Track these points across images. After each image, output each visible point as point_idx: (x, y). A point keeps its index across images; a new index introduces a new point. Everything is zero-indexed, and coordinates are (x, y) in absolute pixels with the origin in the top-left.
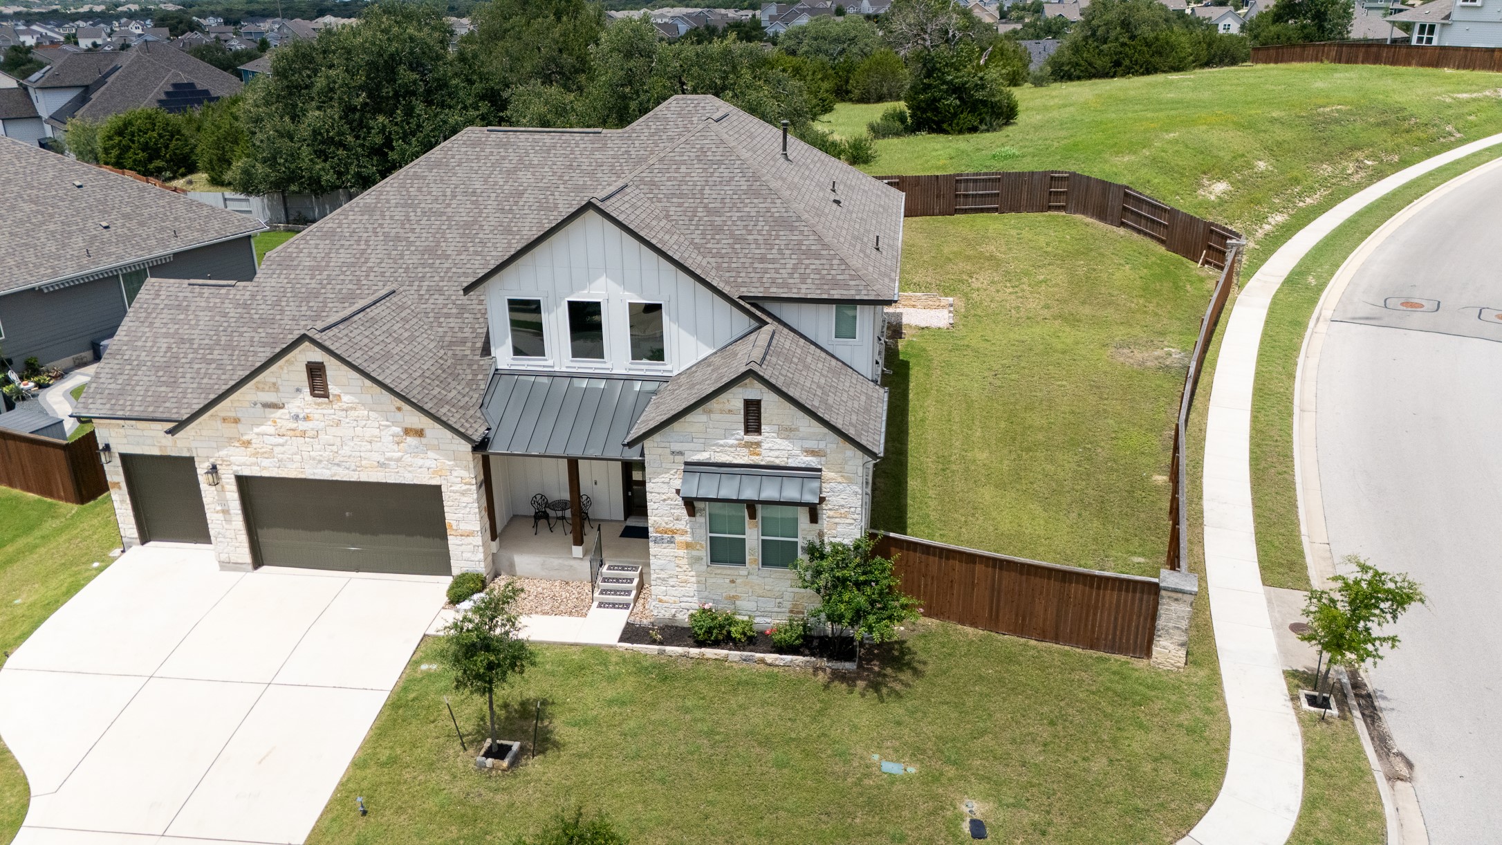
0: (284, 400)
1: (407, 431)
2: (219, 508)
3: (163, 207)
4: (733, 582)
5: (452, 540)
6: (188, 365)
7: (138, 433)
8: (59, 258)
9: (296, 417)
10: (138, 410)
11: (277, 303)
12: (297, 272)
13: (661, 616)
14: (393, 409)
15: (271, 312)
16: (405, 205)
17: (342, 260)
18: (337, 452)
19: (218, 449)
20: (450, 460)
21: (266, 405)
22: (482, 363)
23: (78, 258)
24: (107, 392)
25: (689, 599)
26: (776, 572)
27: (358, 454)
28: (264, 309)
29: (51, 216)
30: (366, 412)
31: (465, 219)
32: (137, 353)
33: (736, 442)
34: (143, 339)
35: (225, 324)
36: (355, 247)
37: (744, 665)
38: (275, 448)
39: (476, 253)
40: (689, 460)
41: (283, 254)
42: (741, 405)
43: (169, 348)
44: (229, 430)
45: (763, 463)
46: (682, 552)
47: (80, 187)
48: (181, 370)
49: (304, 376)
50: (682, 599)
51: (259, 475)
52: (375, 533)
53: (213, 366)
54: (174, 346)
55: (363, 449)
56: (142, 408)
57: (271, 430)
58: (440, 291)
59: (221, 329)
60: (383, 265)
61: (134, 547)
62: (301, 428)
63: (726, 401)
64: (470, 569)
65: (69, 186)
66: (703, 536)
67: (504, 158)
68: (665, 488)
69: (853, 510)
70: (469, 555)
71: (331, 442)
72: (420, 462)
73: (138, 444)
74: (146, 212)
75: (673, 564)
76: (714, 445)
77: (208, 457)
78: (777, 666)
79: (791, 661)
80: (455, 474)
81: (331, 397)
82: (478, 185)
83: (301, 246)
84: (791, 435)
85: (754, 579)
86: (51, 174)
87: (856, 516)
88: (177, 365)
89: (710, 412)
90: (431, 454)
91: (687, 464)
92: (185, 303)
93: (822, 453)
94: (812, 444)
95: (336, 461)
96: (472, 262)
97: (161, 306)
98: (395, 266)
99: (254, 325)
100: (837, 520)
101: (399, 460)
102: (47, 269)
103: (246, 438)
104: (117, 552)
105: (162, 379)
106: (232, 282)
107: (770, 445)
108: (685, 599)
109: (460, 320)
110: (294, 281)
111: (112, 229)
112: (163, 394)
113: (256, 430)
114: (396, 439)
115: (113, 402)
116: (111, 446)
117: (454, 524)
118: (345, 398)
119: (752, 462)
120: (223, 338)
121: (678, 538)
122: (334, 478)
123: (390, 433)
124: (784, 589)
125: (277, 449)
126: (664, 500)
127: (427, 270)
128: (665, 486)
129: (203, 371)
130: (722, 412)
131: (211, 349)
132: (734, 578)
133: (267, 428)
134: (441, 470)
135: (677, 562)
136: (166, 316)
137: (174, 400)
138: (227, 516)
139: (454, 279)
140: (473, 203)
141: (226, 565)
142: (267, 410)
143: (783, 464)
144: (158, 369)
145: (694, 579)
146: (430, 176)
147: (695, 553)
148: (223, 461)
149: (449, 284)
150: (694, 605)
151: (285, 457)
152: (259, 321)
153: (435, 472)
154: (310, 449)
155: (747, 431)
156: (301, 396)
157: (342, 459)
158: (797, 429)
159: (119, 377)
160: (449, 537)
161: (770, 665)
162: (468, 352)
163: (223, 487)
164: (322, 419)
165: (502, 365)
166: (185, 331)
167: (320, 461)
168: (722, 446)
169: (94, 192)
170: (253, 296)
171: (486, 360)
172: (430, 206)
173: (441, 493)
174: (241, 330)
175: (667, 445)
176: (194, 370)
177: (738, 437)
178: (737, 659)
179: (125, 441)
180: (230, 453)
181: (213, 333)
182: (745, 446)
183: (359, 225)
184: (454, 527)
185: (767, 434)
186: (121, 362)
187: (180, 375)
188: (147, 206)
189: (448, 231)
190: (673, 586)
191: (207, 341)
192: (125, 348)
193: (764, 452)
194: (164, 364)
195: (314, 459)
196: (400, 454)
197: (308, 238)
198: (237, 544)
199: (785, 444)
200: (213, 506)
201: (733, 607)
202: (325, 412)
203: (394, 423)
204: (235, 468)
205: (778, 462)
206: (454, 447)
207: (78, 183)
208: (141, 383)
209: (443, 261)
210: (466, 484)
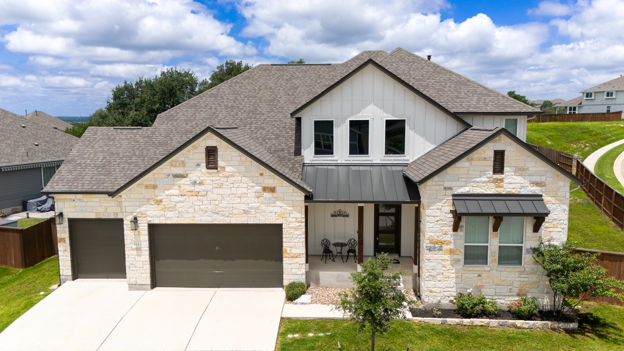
0: (187, 172)
1: (265, 189)
2: (134, 247)
3: (65, 140)
4: (479, 276)
5: (285, 261)
6: (117, 165)
7: (83, 204)
8: (12, 156)
9: (194, 183)
10: (86, 188)
11: (168, 135)
12: (177, 122)
13: (430, 302)
14: (258, 174)
15: (165, 139)
16: (234, 94)
17: (203, 117)
18: (218, 205)
19: (140, 206)
20: (290, 207)
21: (176, 176)
22: (296, 159)
23: (22, 156)
24: (66, 179)
25: (450, 289)
26: (509, 268)
27: (231, 205)
28: (161, 138)
29: (9, 137)
30: (240, 178)
31: (268, 98)
32: (85, 160)
33: (487, 179)
34: (88, 154)
35: (138, 146)
36: (209, 111)
37: (501, 328)
38: (177, 204)
39: (279, 112)
40: (456, 193)
41: (167, 115)
42: (492, 154)
43: (105, 157)
44: (149, 194)
45: (504, 193)
46: (447, 257)
47: (24, 127)
48: (112, 168)
49: (203, 156)
50: (445, 290)
51: (164, 223)
52: (233, 259)
53: (133, 165)
54: (107, 156)
55: (235, 202)
56: (89, 187)
57: (177, 192)
58: (263, 128)
59: (136, 148)
60: (226, 118)
61: (68, 282)
62: (196, 190)
63: (482, 152)
64: (296, 281)
65: (19, 126)
66: (462, 244)
67: (283, 75)
68: (438, 213)
69: (562, 221)
70: (296, 270)
71: (215, 198)
72: (271, 209)
73: (82, 211)
74: (57, 141)
75: (440, 265)
76: (472, 182)
77: (132, 212)
78: (524, 328)
79: (534, 324)
80: (292, 215)
81: (219, 168)
82: (272, 85)
83: (178, 111)
84: (523, 173)
85: (494, 273)
86: (10, 120)
87: (563, 226)
88: (110, 165)
89: (472, 160)
90: (278, 203)
91: (454, 195)
92: (112, 137)
93: (543, 184)
94: (537, 179)
95: (217, 210)
96: (277, 116)
97: (98, 139)
98: (234, 118)
99: (156, 146)
100: (551, 229)
101: (257, 208)
102: (5, 159)
103: (159, 198)
104: (55, 286)
105: (101, 172)
106: (141, 127)
107: (510, 180)
108: (447, 289)
109: (277, 141)
110: (176, 126)
111: (40, 146)
112: (103, 180)
113: (167, 192)
114: (257, 194)
115: (70, 184)
116: (64, 214)
117: (288, 249)
118: (228, 169)
119: (497, 193)
120: (137, 152)
121: (445, 247)
122: (214, 223)
123: (253, 191)
124: (514, 279)
125: (178, 205)
126: (438, 221)
127: (253, 120)
128: (439, 211)
129: (126, 168)
130: (479, 159)
131: (131, 158)
132: (481, 272)
133: (175, 191)
134: (283, 213)
135: (443, 263)
136: (101, 143)
137: (110, 182)
138: (139, 252)
139: (269, 123)
140: (271, 92)
141: (133, 287)
142: (176, 179)
143: (517, 193)
144: (98, 167)
145: (454, 275)
146: (245, 83)
147: (456, 257)
148: (142, 214)
149: (267, 125)
150: (453, 293)
151: (183, 210)
152: (158, 144)
153: (280, 215)
154: (201, 204)
155: (495, 172)
156: (199, 169)
157: (220, 209)
158: (527, 169)
159: (73, 172)
160: (284, 259)
161: (519, 328)
162: (287, 155)
163: (139, 232)
164: (211, 183)
165: (307, 161)
166: (113, 149)
167: (206, 211)
168: (478, 182)
169: (31, 130)
170: (153, 133)
171: (298, 158)
172: (248, 94)
173: (282, 228)
174: (148, 148)
175: (442, 183)
176: (121, 167)
177: (489, 176)
178: (496, 324)
179: (74, 210)
180: (147, 209)
181: (131, 150)
182: (493, 182)
183: (209, 102)
184: (288, 252)
185: (508, 173)
186: (75, 165)
187: (112, 170)
188: (57, 139)
189: (260, 104)
190: (440, 281)
191: (127, 154)
192: (77, 158)
193: (505, 186)
194: (102, 165)
195: (202, 210)
196: (258, 204)
197: (181, 108)
198: (143, 271)
199: (519, 179)
200: (130, 246)
201: (479, 293)
202: (214, 178)
203: (257, 184)
204: (149, 219)
205: (514, 191)
206: (294, 198)
207: (23, 125)
208: (88, 175)
209: (261, 116)
210: (298, 222)
